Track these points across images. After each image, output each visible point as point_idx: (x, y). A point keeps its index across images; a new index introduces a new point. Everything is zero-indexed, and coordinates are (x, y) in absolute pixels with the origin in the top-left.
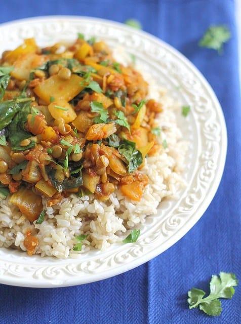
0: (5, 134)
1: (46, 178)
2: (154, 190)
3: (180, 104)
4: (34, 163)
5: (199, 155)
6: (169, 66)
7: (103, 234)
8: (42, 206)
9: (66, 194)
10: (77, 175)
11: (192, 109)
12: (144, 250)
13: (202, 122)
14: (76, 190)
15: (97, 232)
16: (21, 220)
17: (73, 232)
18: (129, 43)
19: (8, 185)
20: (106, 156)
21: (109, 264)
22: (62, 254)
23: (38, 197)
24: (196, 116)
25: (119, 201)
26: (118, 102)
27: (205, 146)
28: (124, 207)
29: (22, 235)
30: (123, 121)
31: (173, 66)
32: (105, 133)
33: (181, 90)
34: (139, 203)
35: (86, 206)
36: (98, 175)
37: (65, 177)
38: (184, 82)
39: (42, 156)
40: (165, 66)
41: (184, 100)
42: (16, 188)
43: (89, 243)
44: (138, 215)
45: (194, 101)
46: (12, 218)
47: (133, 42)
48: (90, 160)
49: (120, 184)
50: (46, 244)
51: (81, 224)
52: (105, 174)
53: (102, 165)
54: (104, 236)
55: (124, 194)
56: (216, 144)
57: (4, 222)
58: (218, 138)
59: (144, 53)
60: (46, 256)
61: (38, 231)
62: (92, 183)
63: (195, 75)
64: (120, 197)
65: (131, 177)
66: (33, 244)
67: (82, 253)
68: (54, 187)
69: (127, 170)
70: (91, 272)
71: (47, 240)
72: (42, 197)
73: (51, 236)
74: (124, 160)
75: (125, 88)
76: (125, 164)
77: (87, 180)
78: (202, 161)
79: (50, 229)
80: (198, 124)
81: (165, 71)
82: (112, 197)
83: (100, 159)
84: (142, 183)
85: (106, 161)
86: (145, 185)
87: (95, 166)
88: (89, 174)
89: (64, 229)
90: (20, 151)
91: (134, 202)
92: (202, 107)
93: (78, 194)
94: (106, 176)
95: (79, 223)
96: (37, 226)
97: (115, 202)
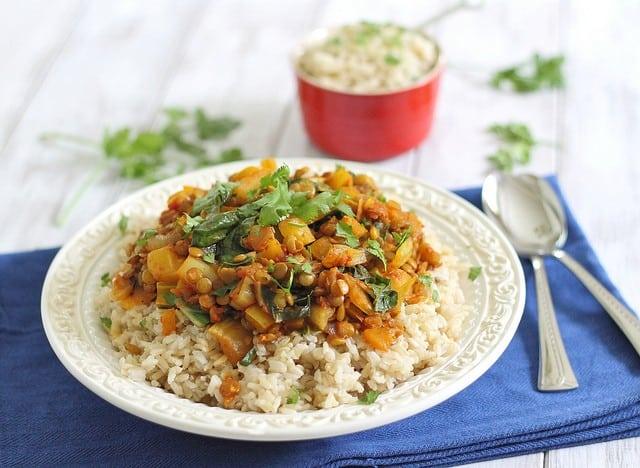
0: (215, 252)
1: (261, 303)
2: (410, 347)
3: (468, 265)
4: (247, 281)
5: (482, 319)
6: (460, 222)
7: (329, 386)
8: (252, 345)
9: (286, 329)
10: (304, 304)
11: (483, 270)
12: (383, 409)
13: (494, 285)
14: (300, 323)
15: (322, 384)
16: (220, 361)
17: (289, 381)
18: (409, 195)
19: (209, 309)
20: (346, 282)
21: (332, 420)
22: (269, 404)
23: (248, 333)
24: (487, 279)
25: (360, 351)
26: (375, 232)
27: (492, 311)
28: (364, 360)
29: (219, 380)
30: (377, 251)
31: (466, 222)
32: (349, 259)
33: (472, 249)
34: (385, 355)
35: (311, 349)
36: (332, 307)
37: (288, 304)
38: (478, 240)
39: (258, 273)
40: (455, 223)
41: (474, 260)
42: (219, 315)
43: (310, 399)
44: (384, 372)
45: (487, 262)
46: (208, 359)
47: (415, 193)
48: (324, 286)
49: (363, 327)
50: (251, 390)
51: (302, 373)
52: (343, 307)
53: (339, 293)
54: (331, 389)
55: (367, 341)
56: (508, 308)
57: (198, 362)
58: (513, 301)
59: (429, 207)
60: (248, 410)
61: (241, 376)
62: (323, 316)
63: (494, 233)
64: (361, 345)
65: (379, 320)
66: (233, 389)
67: (299, 411)
68: (270, 316)
69: (373, 306)
70: (305, 425)
71: (251, 385)
72: (254, 333)
73: (258, 382)
74: (370, 292)
75: (388, 221)
76: (372, 299)
77: (316, 310)
78: (485, 325)
79: (259, 373)
80: (488, 288)
81: (454, 229)
82: (349, 342)
83: (337, 284)
84: (394, 331)
85: (345, 289)
86: (397, 335)
87: (329, 294)
88: (320, 305)
89: (278, 375)
90: (232, 267)
91: (380, 352)
92: (499, 268)
93: (302, 331)
94: (343, 311)
95: (299, 371)
96: (241, 368)
97: (353, 349)
